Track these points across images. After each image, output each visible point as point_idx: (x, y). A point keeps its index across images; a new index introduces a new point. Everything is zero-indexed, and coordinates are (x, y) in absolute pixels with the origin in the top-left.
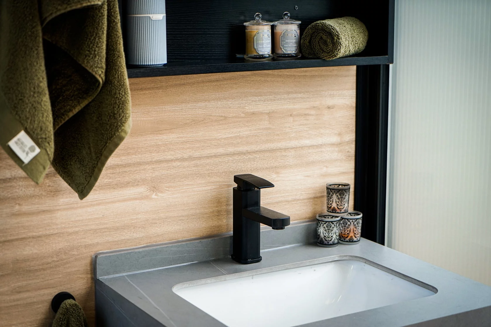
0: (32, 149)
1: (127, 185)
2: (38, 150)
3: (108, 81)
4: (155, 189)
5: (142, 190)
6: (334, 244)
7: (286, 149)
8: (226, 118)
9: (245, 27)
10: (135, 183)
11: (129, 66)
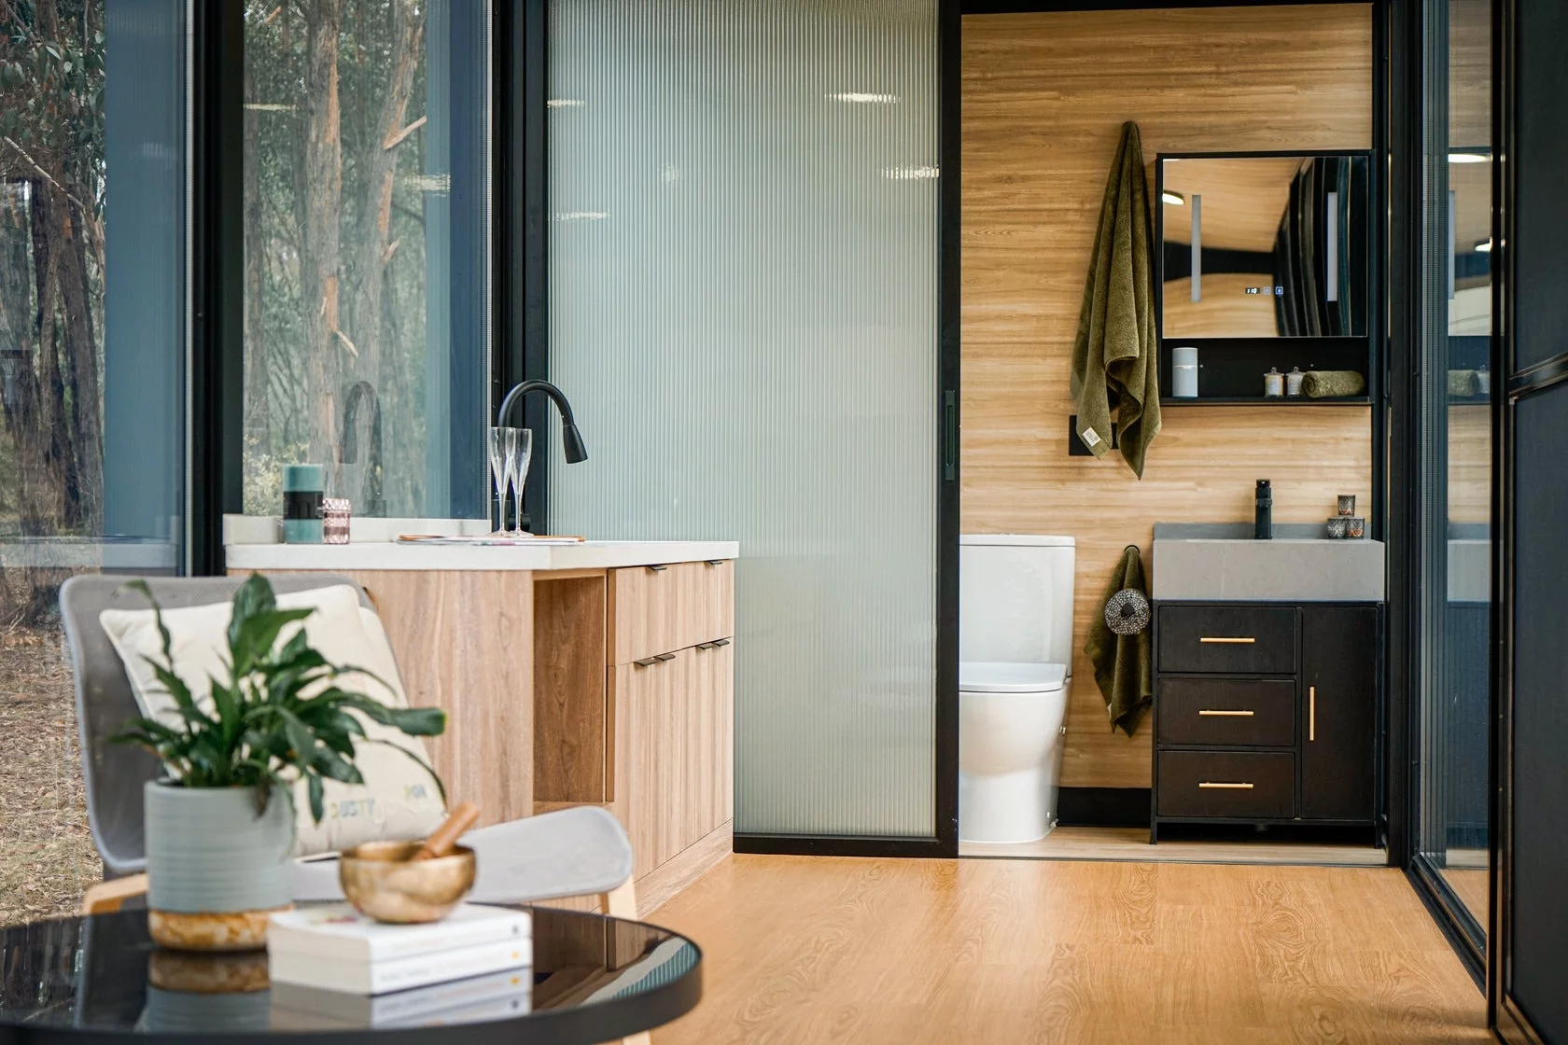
0: (1096, 439)
1: (1180, 479)
2: (1099, 439)
3: (1145, 404)
4: (1200, 484)
5: (1191, 484)
6: (1336, 538)
7: (1307, 467)
8: (1257, 441)
9: (1265, 378)
10: (1187, 479)
11: (1162, 395)
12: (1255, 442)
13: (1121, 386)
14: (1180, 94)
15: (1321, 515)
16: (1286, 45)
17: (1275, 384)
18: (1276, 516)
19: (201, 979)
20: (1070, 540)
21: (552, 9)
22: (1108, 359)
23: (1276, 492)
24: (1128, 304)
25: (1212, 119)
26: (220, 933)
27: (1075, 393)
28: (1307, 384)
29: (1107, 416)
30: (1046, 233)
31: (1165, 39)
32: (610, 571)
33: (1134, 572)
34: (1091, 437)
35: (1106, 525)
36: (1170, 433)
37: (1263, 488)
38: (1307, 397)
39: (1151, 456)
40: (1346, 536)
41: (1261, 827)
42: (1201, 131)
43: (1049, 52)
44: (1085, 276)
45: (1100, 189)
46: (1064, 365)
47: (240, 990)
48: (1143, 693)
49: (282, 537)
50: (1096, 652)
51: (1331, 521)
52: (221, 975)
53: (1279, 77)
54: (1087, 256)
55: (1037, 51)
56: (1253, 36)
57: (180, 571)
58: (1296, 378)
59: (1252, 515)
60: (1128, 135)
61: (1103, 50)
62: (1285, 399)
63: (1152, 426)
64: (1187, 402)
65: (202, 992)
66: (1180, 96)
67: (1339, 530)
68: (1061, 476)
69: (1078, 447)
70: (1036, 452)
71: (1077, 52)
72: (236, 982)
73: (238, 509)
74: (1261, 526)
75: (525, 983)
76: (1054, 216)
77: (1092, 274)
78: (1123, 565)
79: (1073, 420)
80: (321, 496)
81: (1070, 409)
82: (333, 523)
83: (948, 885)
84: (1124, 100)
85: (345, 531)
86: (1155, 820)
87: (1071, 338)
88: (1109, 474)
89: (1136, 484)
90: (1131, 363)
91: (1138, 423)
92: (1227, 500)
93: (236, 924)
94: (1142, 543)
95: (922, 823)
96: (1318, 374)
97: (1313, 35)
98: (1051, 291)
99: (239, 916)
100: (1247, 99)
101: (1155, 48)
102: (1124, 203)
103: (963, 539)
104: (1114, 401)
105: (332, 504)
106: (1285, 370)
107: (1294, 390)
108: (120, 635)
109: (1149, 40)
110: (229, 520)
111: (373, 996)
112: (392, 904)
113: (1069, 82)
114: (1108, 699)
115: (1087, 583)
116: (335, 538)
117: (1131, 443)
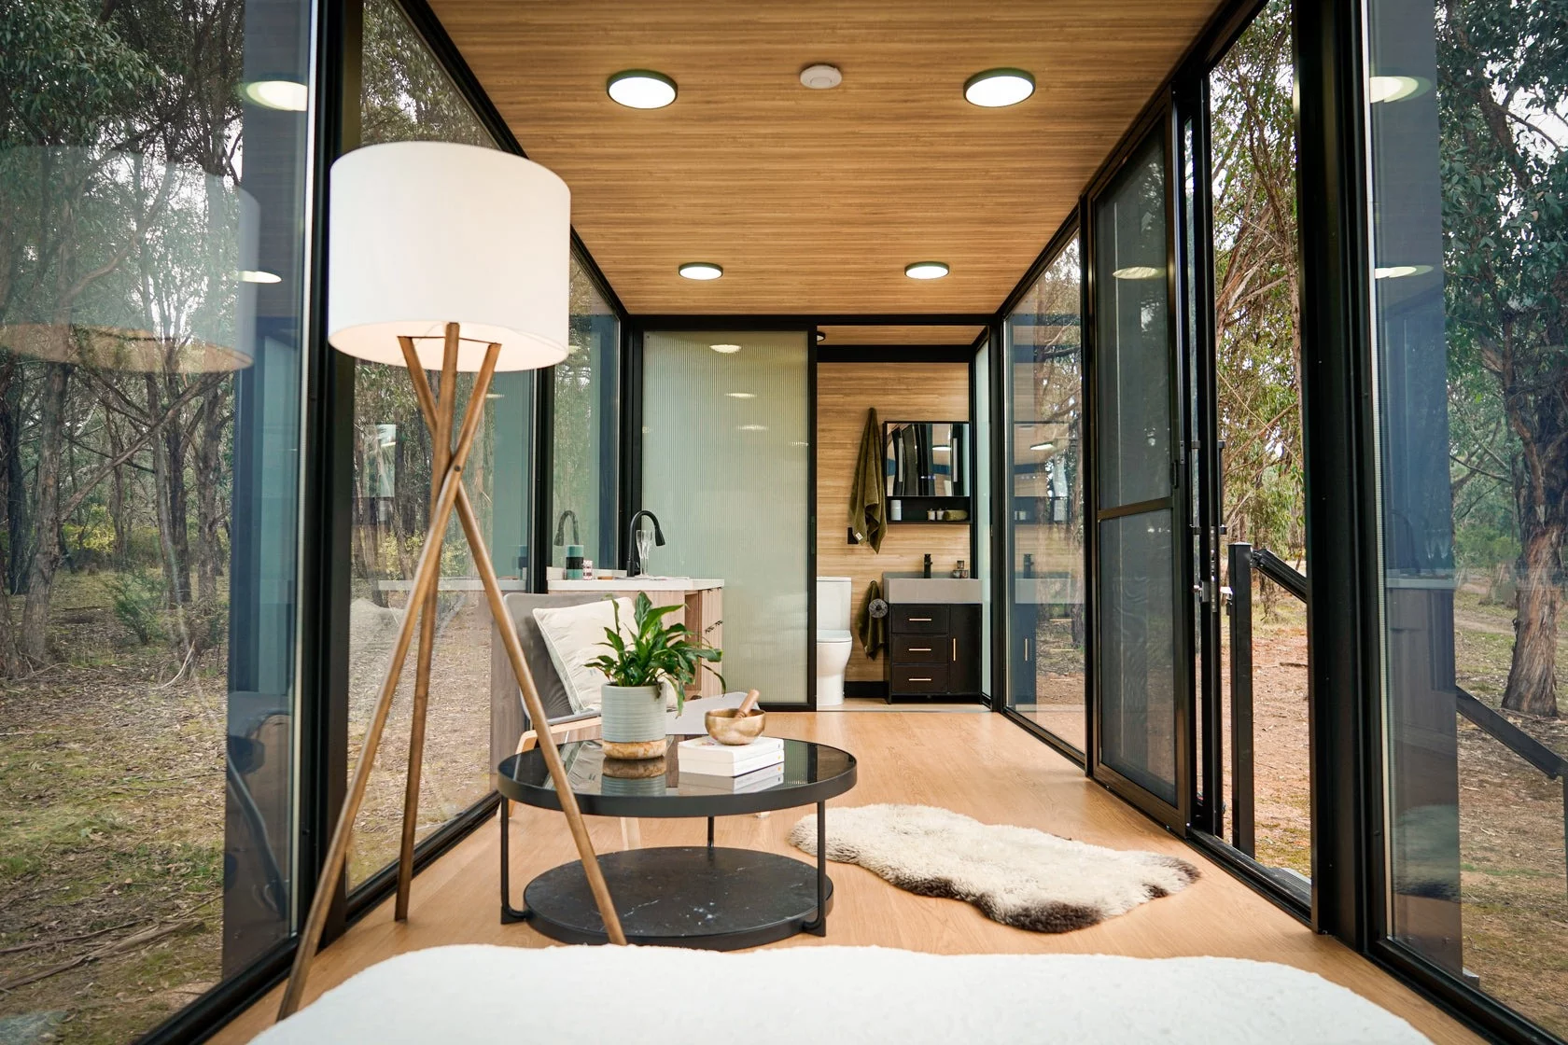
1: (894, 554)
2: (861, 537)
3: (880, 523)
4: (902, 556)
5: (899, 556)
7: (943, 549)
8: (925, 538)
9: (927, 513)
10: (897, 554)
11: (887, 520)
12: (923, 539)
13: (870, 516)
14: (892, 397)
15: (951, 569)
16: (935, 379)
17: (932, 515)
18: (933, 568)
19: (632, 772)
20: (849, 579)
21: (645, 352)
22: (866, 504)
23: (932, 559)
24: (874, 481)
25: (904, 408)
26: (640, 752)
27: (850, 519)
28: (945, 515)
29: (865, 527)
30: (839, 452)
31: (886, 375)
32: (700, 591)
33: (876, 592)
34: (859, 536)
35: (863, 573)
36: (890, 535)
37: (927, 558)
38: (945, 520)
39: (883, 544)
40: (961, 577)
41: (929, 697)
42: (901, 412)
43: (840, 379)
44: (854, 470)
45: (860, 435)
46: (845, 507)
47: (648, 777)
48: (881, 642)
49: (566, 577)
50: (860, 625)
51: (955, 571)
52: (641, 770)
53: (932, 392)
54: (855, 462)
55: (834, 378)
56: (921, 375)
57: (527, 591)
58: (940, 513)
59: (923, 569)
60: (872, 413)
61: (860, 379)
62: (936, 521)
63: (883, 532)
64: (897, 522)
65: (633, 778)
66: (892, 398)
67: (958, 574)
68: (845, 553)
69: (852, 540)
70: (833, 542)
71: (851, 379)
72: (647, 773)
73: (551, 565)
74: (927, 573)
75: (780, 770)
76: (842, 446)
77: (857, 470)
78: (870, 589)
79: (850, 530)
80: (583, 559)
81: (849, 525)
82: (586, 571)
83: (812, 722)
84: (870, 399)
85: (589, 574)
86: (891, 695)
87: (849, 496)
88: (864, 552)
89: (876, 556)
90: (875, 506)
91: (876, 532)
92: (912, 562)
93: (647, 747)
94: (878, 580)
95: (800, 696)
96: (950, 511)
97: (946, 375)
98: (842, 477)
99: (648, 743)
100: (920, 400)
101: (882, 379)
102: (871, 441)
103: (818, 578)
104: (868, 522)
105: (587, 563)
106: (936, 510)
107: (940, 518)
108: (542, 619)
109: (879, 375)
110: (549, 569)
111: (734, 777)
112: (734, 736)
113: (847, 391)
114: (864, 645)
115: (855, 597)
116: (586, 577)
117: (874, 540)
